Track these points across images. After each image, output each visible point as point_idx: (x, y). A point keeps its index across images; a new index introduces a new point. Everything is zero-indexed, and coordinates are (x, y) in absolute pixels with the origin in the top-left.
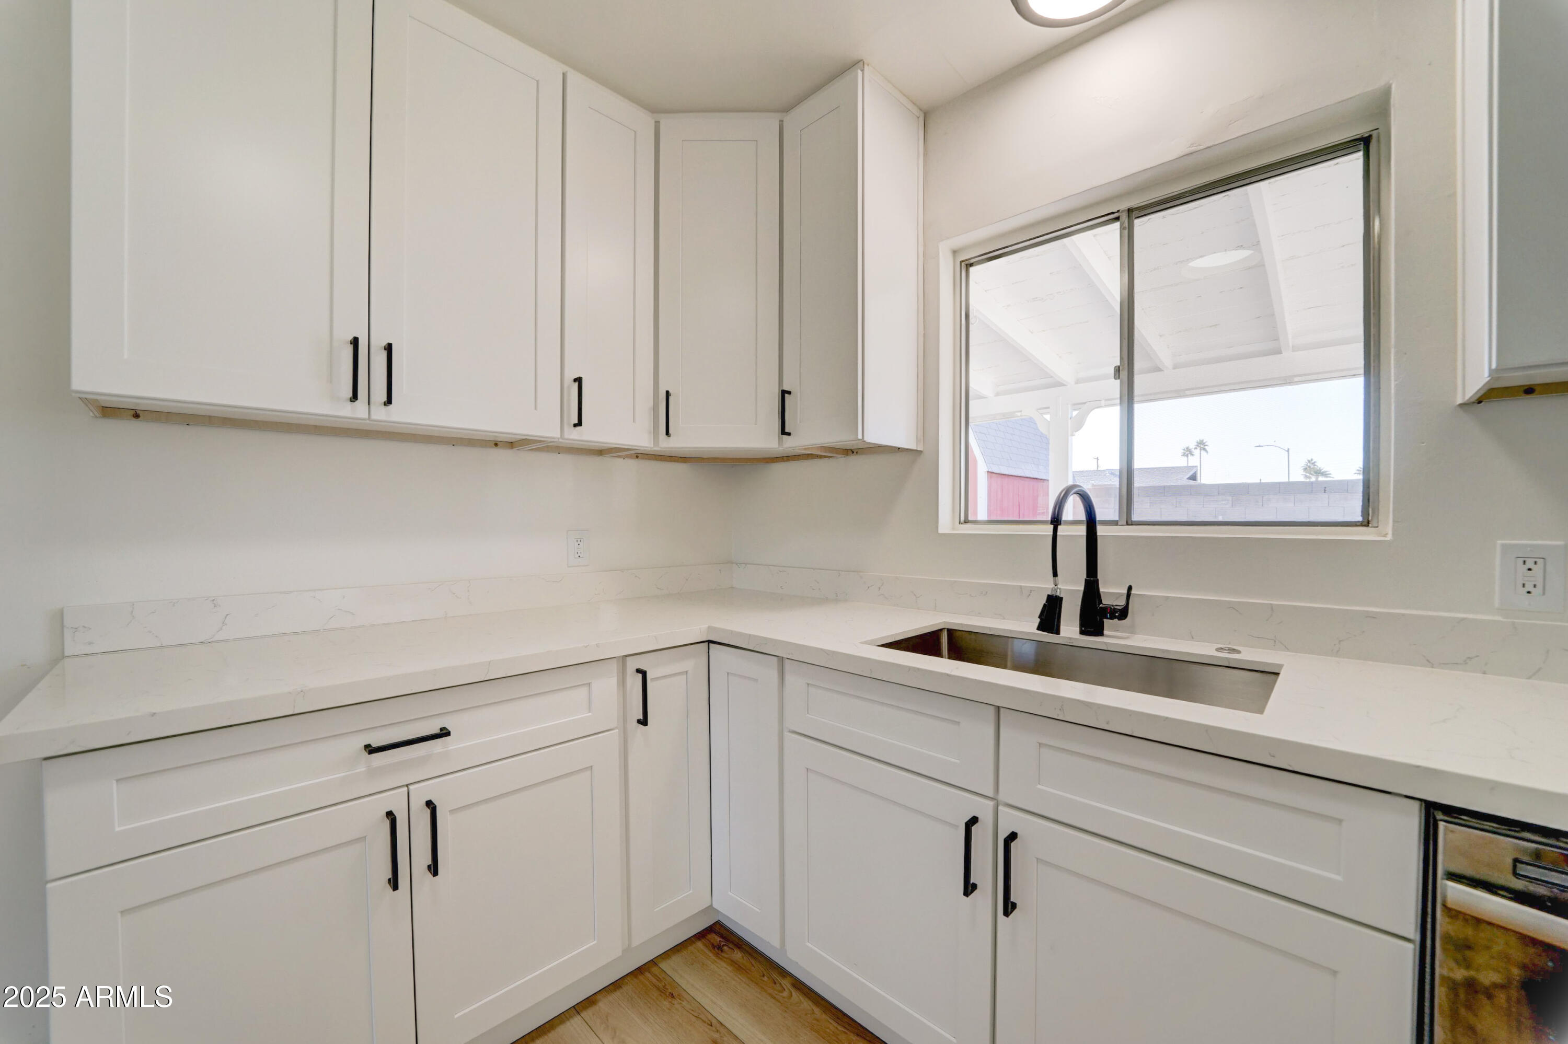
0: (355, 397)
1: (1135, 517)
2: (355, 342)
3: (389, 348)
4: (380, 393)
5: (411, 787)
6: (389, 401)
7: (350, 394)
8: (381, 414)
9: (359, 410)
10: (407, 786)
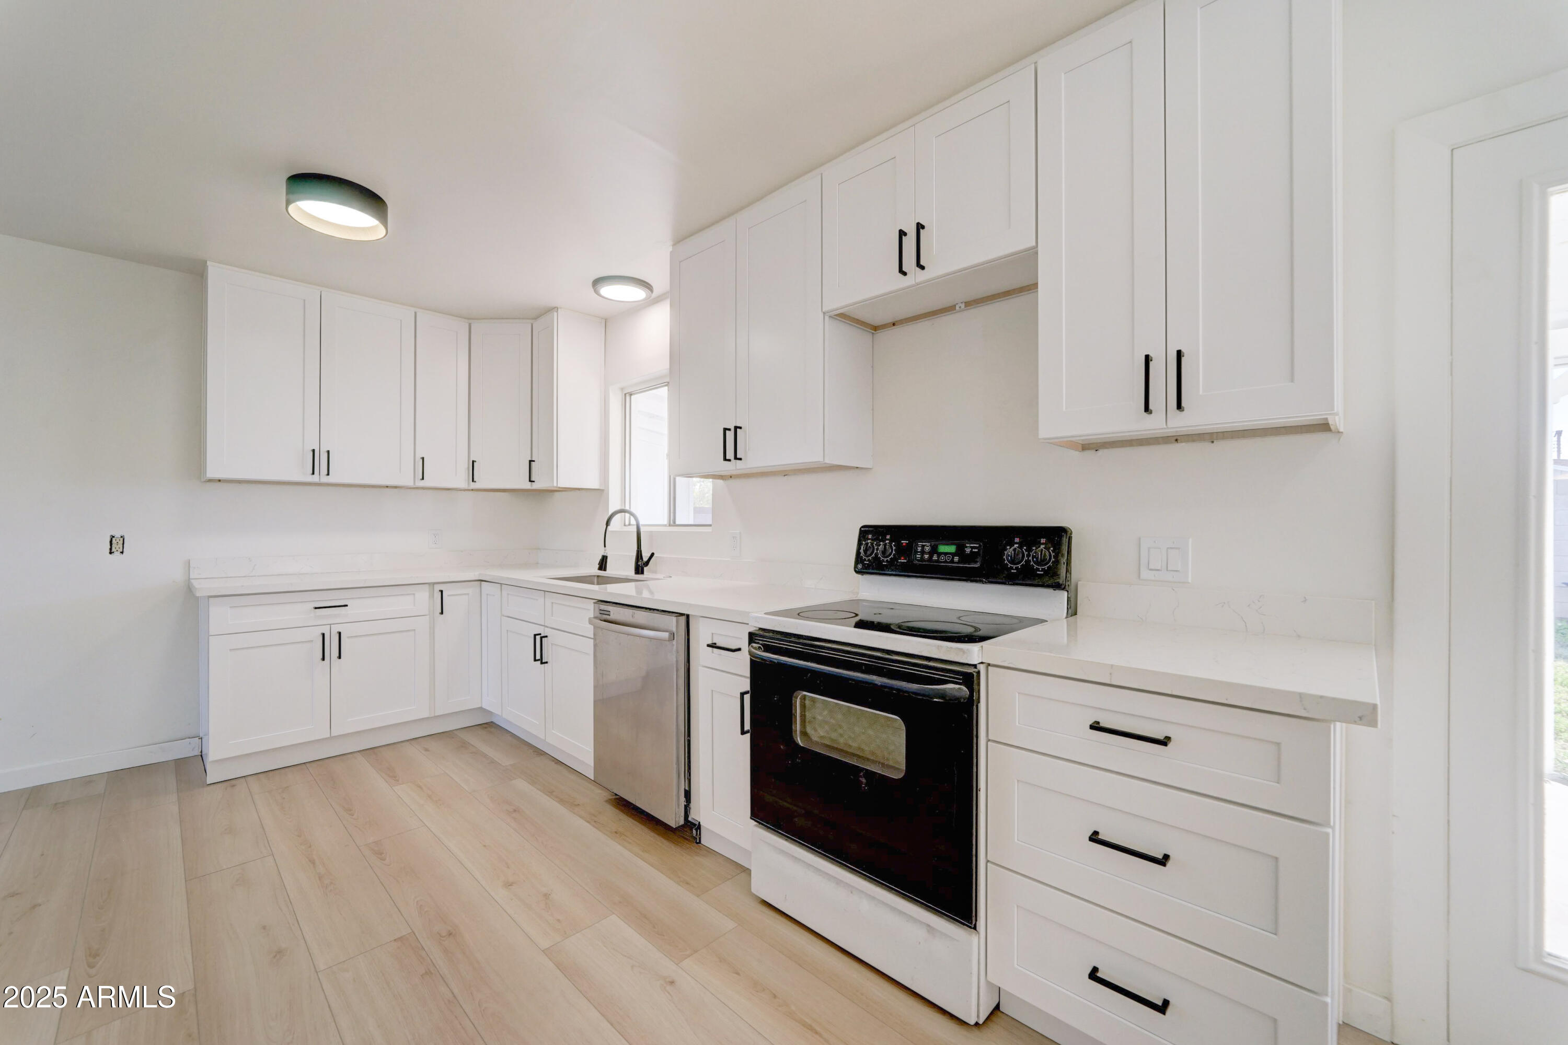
0: (313, 473)
1: (677, 523)
2: (314, 451)
3: (328, 452)
4: (324, 471)
5: (332, 626)
6: (328, 474)
7: (311, 472)
8: (325, 479)
9: (315, 478)
10: (330, 624)
